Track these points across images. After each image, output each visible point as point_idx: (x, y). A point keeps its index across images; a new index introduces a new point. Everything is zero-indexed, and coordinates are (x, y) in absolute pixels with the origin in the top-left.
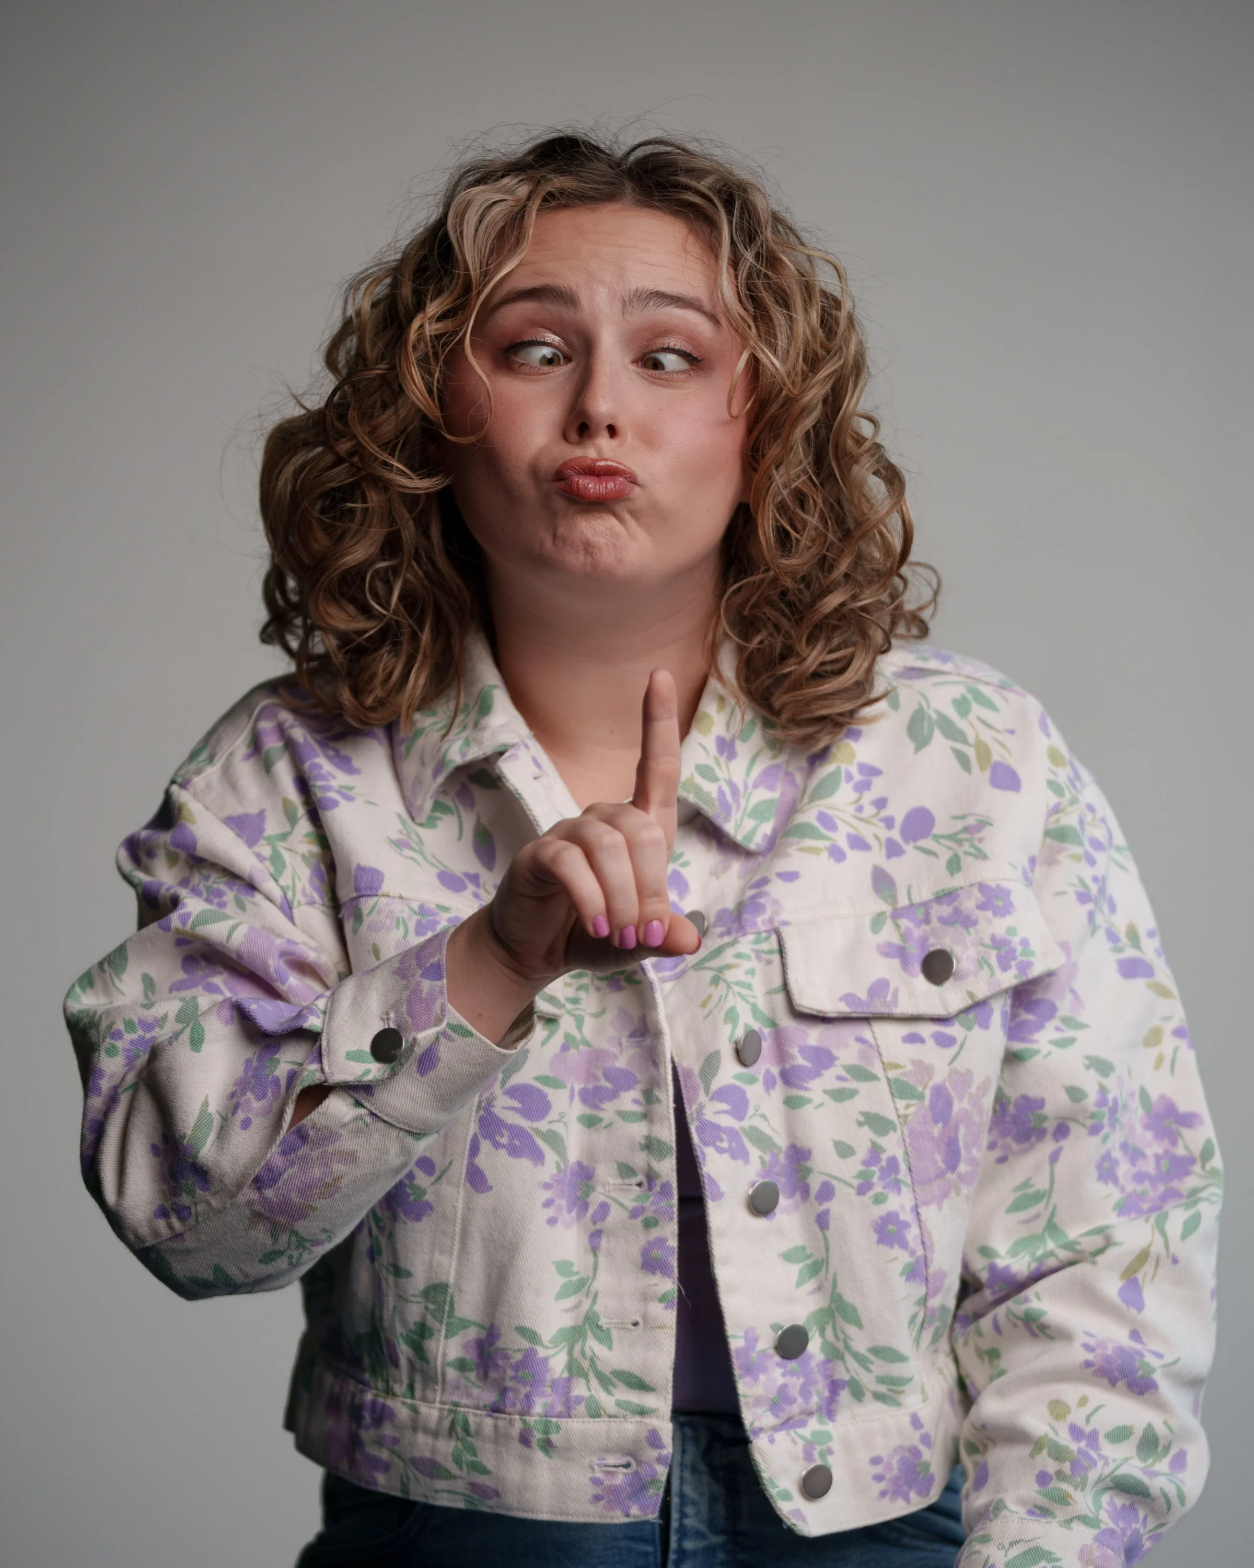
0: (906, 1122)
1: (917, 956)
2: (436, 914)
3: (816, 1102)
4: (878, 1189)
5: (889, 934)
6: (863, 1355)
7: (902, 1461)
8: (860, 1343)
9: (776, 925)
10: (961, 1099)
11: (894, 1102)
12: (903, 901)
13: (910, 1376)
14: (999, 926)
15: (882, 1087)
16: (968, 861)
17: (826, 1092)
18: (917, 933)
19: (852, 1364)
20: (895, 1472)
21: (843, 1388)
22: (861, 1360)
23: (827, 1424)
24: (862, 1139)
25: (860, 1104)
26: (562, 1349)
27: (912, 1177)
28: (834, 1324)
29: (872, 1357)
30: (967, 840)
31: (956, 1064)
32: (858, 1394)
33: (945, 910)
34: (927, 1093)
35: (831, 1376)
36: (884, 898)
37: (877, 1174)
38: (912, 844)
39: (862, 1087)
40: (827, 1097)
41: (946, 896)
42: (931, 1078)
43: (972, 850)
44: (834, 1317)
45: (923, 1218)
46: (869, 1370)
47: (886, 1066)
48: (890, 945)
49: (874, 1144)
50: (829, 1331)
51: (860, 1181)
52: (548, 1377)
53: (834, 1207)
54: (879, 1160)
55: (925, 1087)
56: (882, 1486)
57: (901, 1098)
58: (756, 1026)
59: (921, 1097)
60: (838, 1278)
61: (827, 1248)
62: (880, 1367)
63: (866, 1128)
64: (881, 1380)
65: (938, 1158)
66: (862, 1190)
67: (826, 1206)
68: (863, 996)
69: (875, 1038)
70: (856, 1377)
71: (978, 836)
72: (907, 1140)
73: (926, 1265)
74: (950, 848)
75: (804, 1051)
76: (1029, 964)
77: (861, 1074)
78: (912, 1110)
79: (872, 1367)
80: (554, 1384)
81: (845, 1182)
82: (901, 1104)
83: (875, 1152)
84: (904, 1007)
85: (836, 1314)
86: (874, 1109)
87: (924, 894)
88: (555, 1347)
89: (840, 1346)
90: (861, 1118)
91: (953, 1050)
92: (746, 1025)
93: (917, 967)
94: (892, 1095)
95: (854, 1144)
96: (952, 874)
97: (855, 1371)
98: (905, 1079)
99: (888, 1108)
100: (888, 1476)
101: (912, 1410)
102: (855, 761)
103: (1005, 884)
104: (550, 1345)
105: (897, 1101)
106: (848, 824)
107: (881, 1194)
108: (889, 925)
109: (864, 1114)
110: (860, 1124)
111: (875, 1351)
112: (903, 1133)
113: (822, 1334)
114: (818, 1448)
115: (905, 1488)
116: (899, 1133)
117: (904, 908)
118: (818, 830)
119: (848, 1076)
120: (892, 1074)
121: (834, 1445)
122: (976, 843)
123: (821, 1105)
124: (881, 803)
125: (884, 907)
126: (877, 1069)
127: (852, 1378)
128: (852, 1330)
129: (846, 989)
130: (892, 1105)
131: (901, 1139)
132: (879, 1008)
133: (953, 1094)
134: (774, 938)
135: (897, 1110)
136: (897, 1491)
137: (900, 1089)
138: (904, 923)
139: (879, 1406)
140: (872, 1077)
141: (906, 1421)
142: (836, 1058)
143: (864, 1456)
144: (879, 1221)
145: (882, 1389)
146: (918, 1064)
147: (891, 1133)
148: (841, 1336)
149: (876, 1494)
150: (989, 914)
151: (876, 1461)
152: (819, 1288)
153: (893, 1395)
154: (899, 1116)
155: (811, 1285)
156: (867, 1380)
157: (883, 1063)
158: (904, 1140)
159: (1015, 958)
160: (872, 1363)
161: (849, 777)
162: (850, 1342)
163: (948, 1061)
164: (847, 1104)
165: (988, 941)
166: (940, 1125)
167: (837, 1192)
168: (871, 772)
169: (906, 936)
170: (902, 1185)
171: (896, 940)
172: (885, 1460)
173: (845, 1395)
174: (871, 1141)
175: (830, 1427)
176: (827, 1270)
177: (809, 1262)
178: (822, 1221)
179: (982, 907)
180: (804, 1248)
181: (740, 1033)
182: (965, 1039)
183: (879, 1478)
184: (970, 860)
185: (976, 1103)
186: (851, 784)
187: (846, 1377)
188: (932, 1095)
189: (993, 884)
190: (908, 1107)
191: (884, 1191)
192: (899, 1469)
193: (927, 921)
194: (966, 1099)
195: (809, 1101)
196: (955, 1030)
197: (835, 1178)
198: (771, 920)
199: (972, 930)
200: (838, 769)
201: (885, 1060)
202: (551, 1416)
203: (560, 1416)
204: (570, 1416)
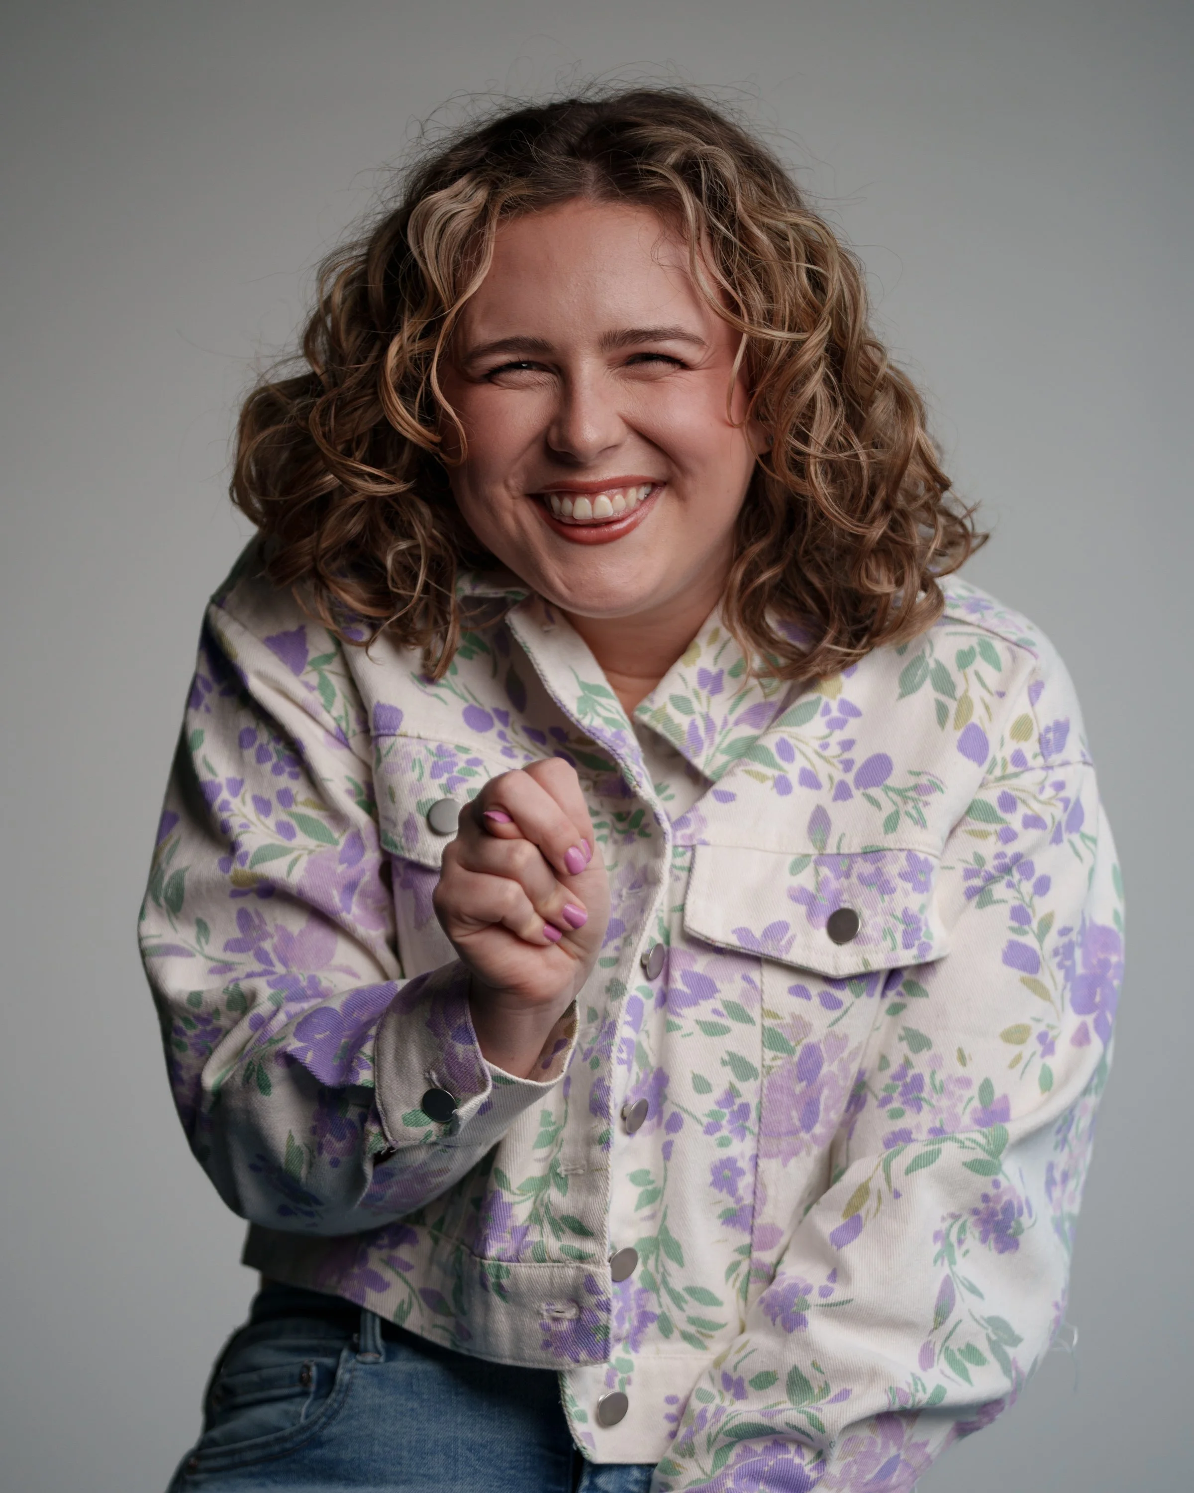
0: (768, 1073)
1: (826, 907)
2: (454, 755)
3: (684, 1031)
4: (725, 1132)
5: (806, 880)
6: (679, 1293)
8: (678, 1282)
9: (695, 842)
10: (832, 1061)
11: (762, 1051)
12: (831, 849)
13: (723, 1322)
14: (914, 901)
15: (755, 1033)
16: (906, 823)
17: (698, 1022)
18: (834, 885)
19: (667, 1299)
21: (652, 1321)
22: (677, 1299)
23: (630, 1354)
24: (721, 1079)
25: (728, 1043)
26: (528, 1198)
27: (761, 1128)
28: (658, 1255)
29: (687, 1297)
30: (913, 800)
31: (835, 1029)
32: (667, 1330)
33: (865, 867)
34: (799, 1049)
35: (644, 1307)
36: (814, 841)
37: (727, 1117)
38: (861, 790)
39: (737, 1027)
40: (698, 1027)
41: (873, 854)
42: (806, 1036)
43: (914, 813)
44: (658, 1249)
45: (760, 1170)
46: (682, 1309)
47: (764, 1012)
48: (803, 890)
49: (732, 1086)
50: (651, 1262)
51: (710, 1120)
53: (680, 1140)
54: (733, 1103)
55: (798, 1043)
56: (674, 1425)
57: (771, 1048)
59: (791, 1052)
60: (669, 1212)
61: (665, 1180)
62: (694, 1308)
63: (728, 1069)
64: (692, 1321)
65: (794, 1114)
66: (711, 1129)
67: (672, 1137)
68: (758, 934)
69: (762, 981)
70: (668, 1314)
71: (924, 798)
72: (765, 1091)
73: (754, 1216)
74: (894, 803)
75: (686, 976)
76: (929, 948)
77: (738, 1013)
78: (779, 1062)
79: (686, 1306)
81: (694, 1118)
82: (769, 1054)
83: (731, 1094)
84: (795, 955)
85: (661, 1248)
86: (741, 1052)
87: (853, 846)
88: (524, 1194)
89: (658, 1278)
90: (727, 1058)
91: (836, 1013)
93: (823, 920)
94: (763, 1043)
95: (712, 1082)
96: (886, 832)
97: (667, 1306)
98: (780, 1031)
102: (839, 697)
104: (517, 1191)
105: (766, 1050)
106: (807, 758)
107: (726, 1138)
108: (810, 869)
109: (729, 1054)
110: (724, 1063)
111: (692, 1291)
112: (762, 1082)
113: (645, 1263)
114: (620, 1375)
116: (759, 1082)
117: (829, 855)
118: (773, 758)
119: (725, 1012)
120: (769, 1022)
121: (635, 1376)
122: (921, 805)
123: (690, 1034)
124: (847, 745)
125: (812, 851)
126: (755, 1013)
127: (663, 1313)
128: (672, 1267)
129: (743, 923)
130: (759, 1053)
131: (759, 1089)
132: (770, 950)
133: (825, 1055)
134: (689, 854)
135: (763, 1059)
137: (772, 1039)
138: (825, 871)
139: (686, 1346)
140: (748, 1019)
142: (717, 991)
143: (660, 1393)
144: (718, 1164)
145: (692, 1330)
146: (796, 1018)
147: (752, 1080)
148: (661, 1270)
149: (666, 1432)
151: (671, 1400)
152: (653, 1217)
153: (701, 1338)
154: (763, 1066)
155: (646, 1211)
156: (677, 1317)
157: (762, 1009)
158: (762, 1090)
159: (919, 938)
160: (686, 1301)
161: (827, 710)
162: (668, 1278)
163: (829, 1022)
164: (716, 1039)
165: (899, 914)
166: (804, 1083)
167: (685, 1126)
168: (851, 711)
169: (820, 884)
170: (747, 1133)
171: (811, 887)
173: (652, 1328)
174: (731, 1083)
175: (632, 1356)
176: (662, 1200)
177: (650, 1187)
178: (667, 1150)
179: (904, 877)
180: (647, 1173)
182: (851, 1006)
183: (671, 1418)
184: (909, 821)
185: (844, 1068)
186: (827, 718)
187: (658, 1311)
188: (803, 1053)
190: (775, 1058)
191: (730, 1136)
193: (848, 874)
194: (836, 1063)
195: (679, 1028)
196: (844, 995)
197: (686, 1111)
198: (691, 837)
199: (886, 897)
200: (819, 699)
201: (765, 1006)
202: (503, 1261)
203: (510, 1260)
204: (518, 1261)
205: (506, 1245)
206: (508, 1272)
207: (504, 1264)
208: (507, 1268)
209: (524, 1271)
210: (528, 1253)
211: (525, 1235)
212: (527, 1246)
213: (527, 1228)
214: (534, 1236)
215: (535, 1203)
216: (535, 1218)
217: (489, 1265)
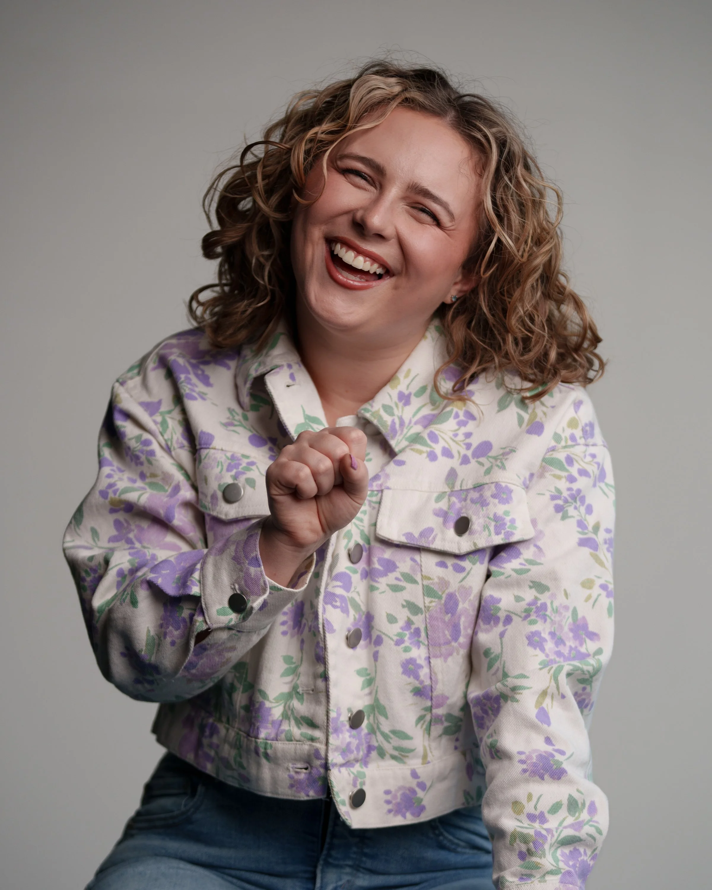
0: (428, 610)
1: (453, 517)
2: (240, 460)
3: (381, 590)
4: (407, 643)
5: (443, 505)
6: (387, 734)
7: (404, 795)
8: (386, 727)
9: (383, 488)
10: (464, 602)
11: (424, 598)
12: (457, 487)
13: (413, 748)
14: (500, 509)
15: (419, 589)
16: (496, 470)
17: (388, 585)
18: (458, 505)
19: (380, 738)
20: (399, 800)
21: (374, 750)
22: (386, 737)
23: (363, 768)
25: (405, 595)
26: (281, 704)
27: (428, 641)
28: (374, 715)
29: (392, 736)
30: (501, 459)
31: (463, 583)
32: (382, 754)
33: (474, 495)
34: (444, 596)
35: (369, 742)
36: (448, 484)
37: (408, 636)
38: (476, 459)
39: (409, 586)
40: (388, 588)
41: (479, 487)
42: (447, 588)
43: (500, 465)
44: (374, 710)
45: (432, 665)
46: (389, 742)
47: (424, 577)
48: (441, 510)
49: (409, 619)
50: (372, 718)
51: (398, 638)
52: (270, 719)
53: (382, 649)
54: (410, 628)
55: (443, 592)
56: (390, 807)
57: (428, 596)
58: (361, 542)
59: (440, 598)
60: (379, 690)
61: (376, 672)
62: (396, 741)
63: (406, 610)
64: (396, 748)
65: (447, 633)
66: (398, 643)
67: (378, 648)
68: (416, 535)
69: (421, 561)
70: (381, 746)
71: (506, 458)
72: (428, 620)
73: (432, 691)
74: (491, 462)
75: (380, 560)
76: (512, 534)
77: (409, 578)
78: (433, 604)
79: (391, 741)
80: (273, 723)
81: (389, 637)
82: (427, 600)
83: (409, 623)
84: (437, 545)
85: (376, 710)
86: (412, 600)
88: (277, 702)
89: (375, 726)
90: (405, 603)
91: (463, 575)
92: (356, 541)
93: (452, 524)
94: (423, 593)
95: (398, 617)
96: (486, 475)
97: (382, 742)
98: (432, 586)
99: (420, 600)
100: (394, 802)
101: (413, 767)
102: (464, 409)
103: (511, 487)
104: (274, 701)
105: (426, 598)
106: (446, 441)
107: (408, 647)
109: (406, 601)
110: (403, 606)
111: (394, 732)
112: (426, 615)
113: (368, 719)
114: (360, 780)
115: (404, 810)
116: (424, 615)
117: (456, 491)
118: (426, 441)
119: (402, 579)
120: (426, 582)
121: (368, 780)
122: (504, 461)
123: (384, 592)
124: (468, 435)
125: (447, 490)
126: (418, 578)
127: (379, 746)
128: (382, 719)
129: (409, 530)
130: (422, 600)
131: (424, 619)
132: (423, 543)
133: (460, 599)
134: (379, 495)
135: (425, 603)
136: (398, 810)
137: (428, 592)
138: (454, 499)
139: (393, 762)
140: (415, 582)
141: (408, 773)
142: (397, 567)
143: (382, 788)
144: (405, 662)
145: (396, 753)
146: (441, 579)
147: (420, 615)
148: (376, 722)
149: (385, 811)
150: (496, 501)
151: (387, 792)
152: (370, 693)
153: (401, 757)
154: (425, 607)
155: (367, 691)
156: (387, 747)
157: (422, 575)
158: (426, 620)
159: (504, 529)
160: (391, 738)
161: (456, 416)
162: (381, 726)
163: (459, 580)
164: (398, 594)
165: (492, 516)
166: (450, 615)
167: (384, 642)
168: (470, 417)
169: (451, 506)
170: (421, 644)
171: (446, 508)
172: (393, 793)
173: (374, 754)
174: (408, 617)
175: (364, 770)
176: (375, 684)
177: (368, 677)
178: (376, 656)
179: (494, 496)
180: (366, 669)
181: (352, 545)
182: (471, 570)
183: (388, 802)
184: (498, 469)
185: (470, 605)
186: (456, 420)
187: (376, 744)
188: (447, 598)
189: (503, 485)
190: (431, 602)
191: (410, 646)
192: (401, 799)
193: (465, 500)
194: (467, 602)
195: (378, 589)
196: (466, 564)
197: (384, 634)
198: (381, 485)
199: (484, 508)
200: (452, 410)
201: (423, 574)
202: (268, 740)
203: (273, 740)
204: (277, 740)
205: (269, 731)
206: (271, 746)
207: (269, 742)
208: (271, 744)
209: (280, 745)
210: (283, 736)
211: (280, 725)
212: (282, 733)
213: (281, 721)
214: (285, 727)
215: (285, 707)
216: (285, 716)
217: (261, 742)
